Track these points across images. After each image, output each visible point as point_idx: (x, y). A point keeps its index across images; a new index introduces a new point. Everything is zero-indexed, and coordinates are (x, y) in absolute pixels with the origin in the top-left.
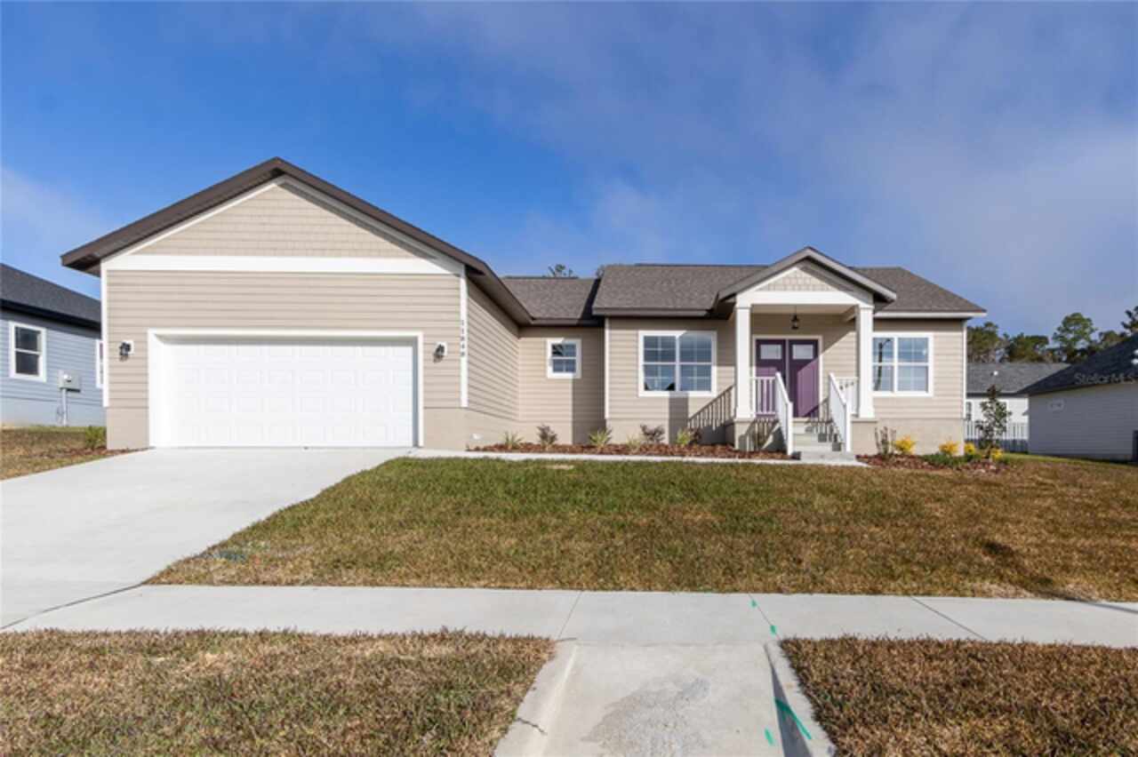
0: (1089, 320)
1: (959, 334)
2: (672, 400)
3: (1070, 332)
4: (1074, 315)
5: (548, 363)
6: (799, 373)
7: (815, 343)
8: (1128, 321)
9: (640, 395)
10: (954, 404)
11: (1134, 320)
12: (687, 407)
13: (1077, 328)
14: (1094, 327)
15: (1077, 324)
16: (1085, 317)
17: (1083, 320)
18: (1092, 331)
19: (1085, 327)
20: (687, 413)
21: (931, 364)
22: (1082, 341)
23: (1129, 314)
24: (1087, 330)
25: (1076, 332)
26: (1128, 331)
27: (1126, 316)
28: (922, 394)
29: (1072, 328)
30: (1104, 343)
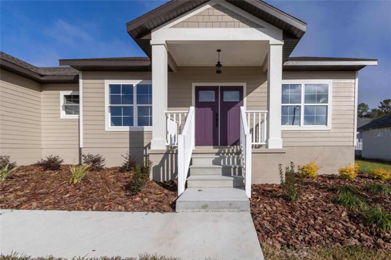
0: (367, 105)
1: (353, 81)
2: (131, 133)
3: (360, 109)
4: (362, 104)
5: (61, 108)
6: (228, 112)
7: (240, 89)
8: (381, 105)
9: (107, 129)
10: (348, 134)
11: (383, 105)
12: (143, 138)
13: (363, 108)
14: (369, 108)
15: (363, 107)
16: (366, 104)
17: (365, 105)
18: (368, 109)
19: (366, 108)
20: (143, 143)
21: (330, 104)
22: (365, 112)
23: (381, 103)
24: (366, 109)
25: (362, 109)
26: (380, 109)
27: (380, 104)
28: (322, 127)
29: (361, 108)
30: (373, 113)
